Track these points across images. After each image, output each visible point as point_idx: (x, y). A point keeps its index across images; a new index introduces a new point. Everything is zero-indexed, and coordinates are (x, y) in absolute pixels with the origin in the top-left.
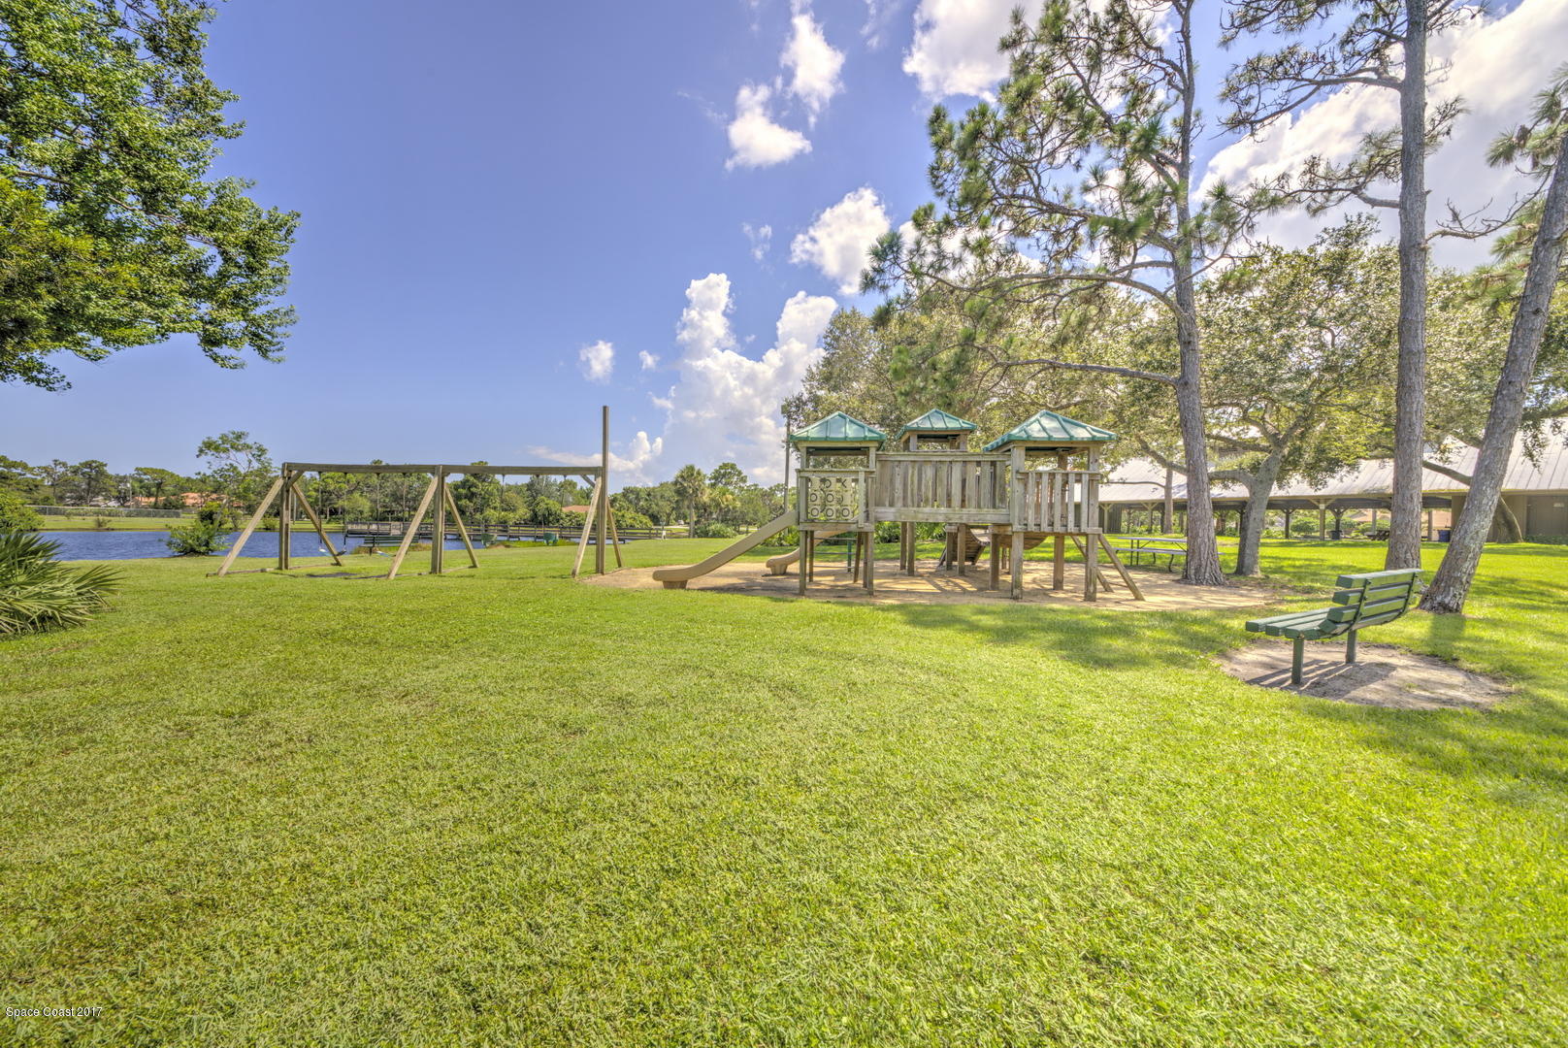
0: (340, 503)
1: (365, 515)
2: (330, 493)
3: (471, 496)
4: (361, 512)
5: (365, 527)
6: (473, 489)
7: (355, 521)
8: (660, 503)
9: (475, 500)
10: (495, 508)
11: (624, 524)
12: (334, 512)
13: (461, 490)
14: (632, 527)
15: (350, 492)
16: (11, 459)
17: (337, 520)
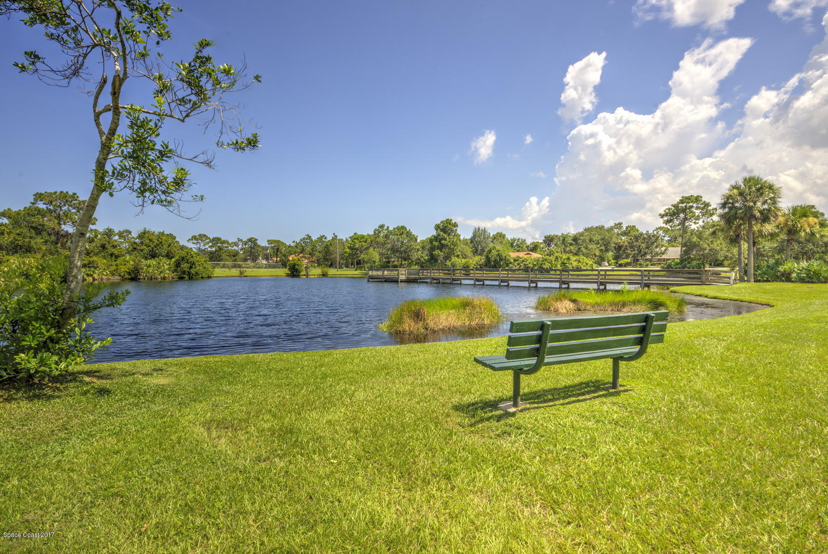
0: (362, 256)
1: (377, 264)
2: (357, 249)
3: (441, 247)
4: (374, 262)
5: (380, 273)
6: (443, 242)
7: (371, 269)
8: (590, 246)
9: (444, 250)
10: (458, 256)
11: (570, 267)
12: (359, 263)
13: (434, 243)
14: (578, 269)
15: (367, 248)
16: (223, 239)
17: (361, 268)
